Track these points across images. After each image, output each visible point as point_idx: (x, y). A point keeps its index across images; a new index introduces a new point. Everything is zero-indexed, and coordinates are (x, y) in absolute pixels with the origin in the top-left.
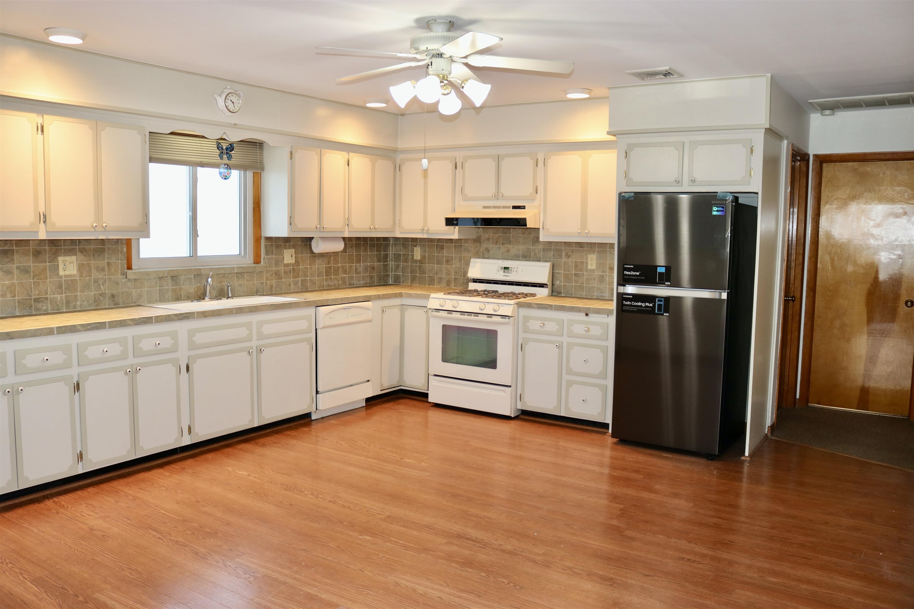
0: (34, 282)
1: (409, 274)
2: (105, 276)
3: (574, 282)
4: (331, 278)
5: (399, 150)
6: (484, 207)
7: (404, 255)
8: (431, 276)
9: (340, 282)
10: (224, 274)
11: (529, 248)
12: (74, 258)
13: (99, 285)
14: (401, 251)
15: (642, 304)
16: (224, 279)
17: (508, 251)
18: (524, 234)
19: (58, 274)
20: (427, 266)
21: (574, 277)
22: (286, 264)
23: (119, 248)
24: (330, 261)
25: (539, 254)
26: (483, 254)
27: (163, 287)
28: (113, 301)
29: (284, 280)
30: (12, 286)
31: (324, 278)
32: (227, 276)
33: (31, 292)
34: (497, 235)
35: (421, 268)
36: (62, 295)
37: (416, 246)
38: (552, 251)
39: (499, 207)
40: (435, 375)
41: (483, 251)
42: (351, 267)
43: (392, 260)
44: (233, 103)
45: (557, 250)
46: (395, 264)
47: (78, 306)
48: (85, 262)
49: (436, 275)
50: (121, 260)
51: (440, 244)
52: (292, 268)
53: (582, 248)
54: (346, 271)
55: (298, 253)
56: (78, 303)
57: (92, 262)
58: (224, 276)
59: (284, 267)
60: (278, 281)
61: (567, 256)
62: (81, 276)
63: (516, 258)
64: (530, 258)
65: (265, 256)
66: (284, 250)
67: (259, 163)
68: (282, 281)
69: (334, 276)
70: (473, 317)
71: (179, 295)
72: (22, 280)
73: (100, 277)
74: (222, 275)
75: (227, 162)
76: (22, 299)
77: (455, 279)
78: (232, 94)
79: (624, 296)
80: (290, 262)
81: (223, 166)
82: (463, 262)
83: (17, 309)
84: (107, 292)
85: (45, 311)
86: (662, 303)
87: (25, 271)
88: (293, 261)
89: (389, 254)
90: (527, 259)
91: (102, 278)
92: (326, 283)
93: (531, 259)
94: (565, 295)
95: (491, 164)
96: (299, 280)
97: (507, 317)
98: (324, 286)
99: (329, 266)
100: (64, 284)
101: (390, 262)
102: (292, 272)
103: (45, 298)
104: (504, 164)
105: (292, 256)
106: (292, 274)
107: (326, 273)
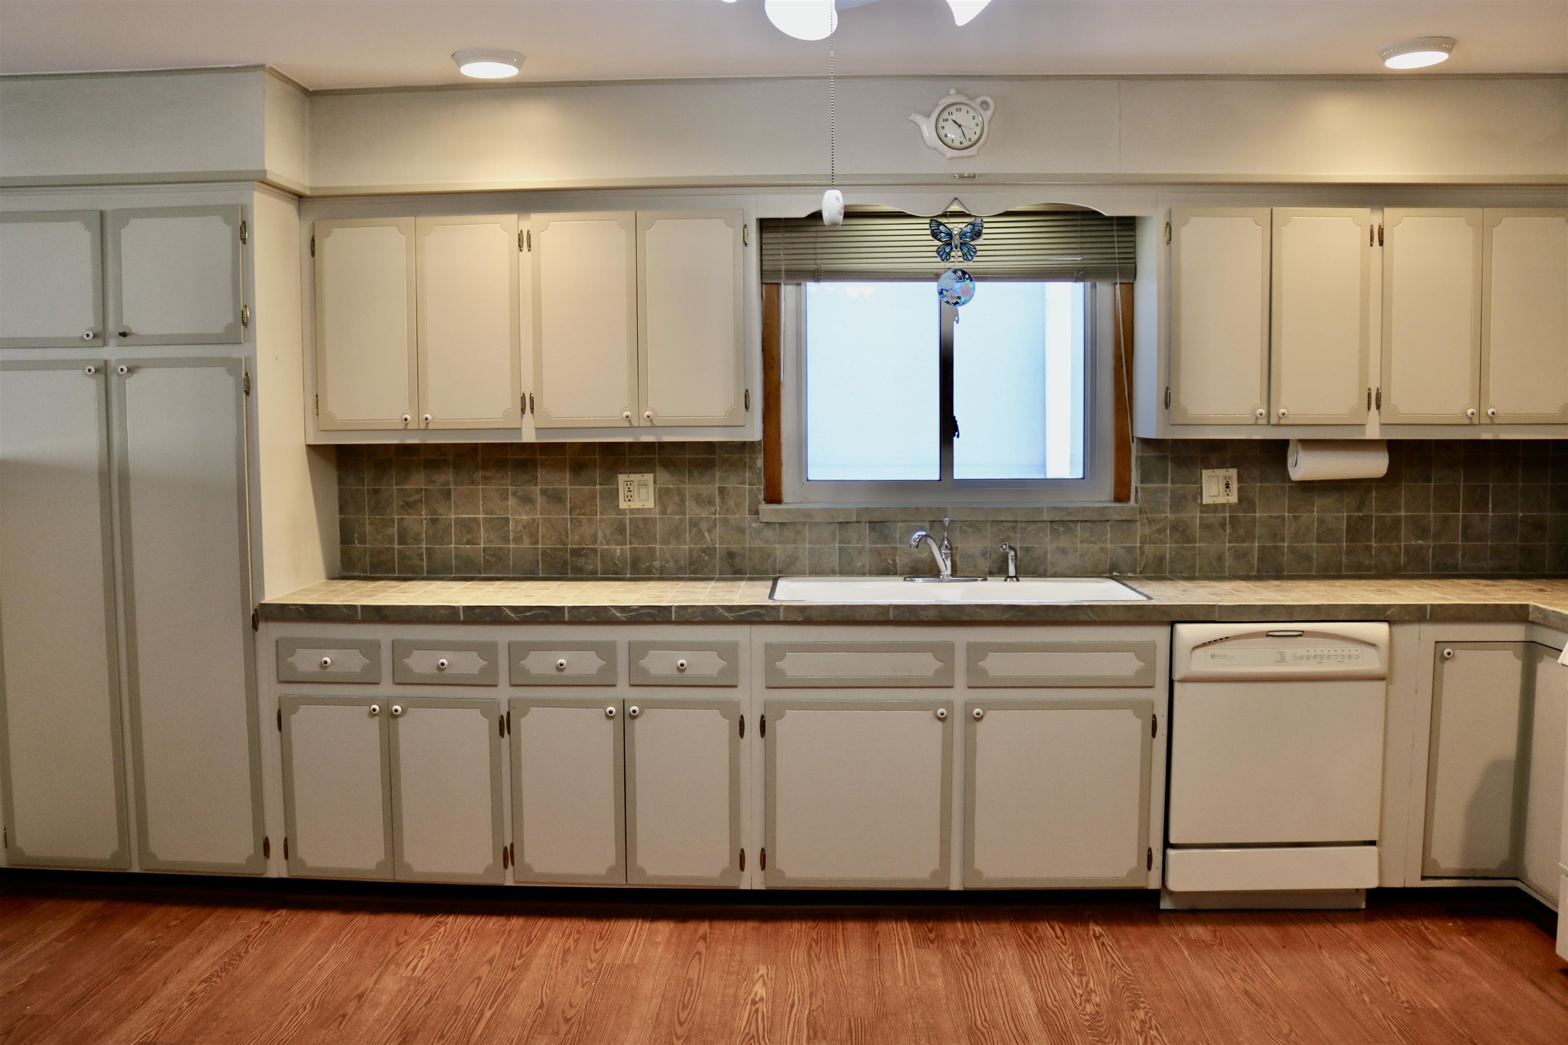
0: (572, 519)
2: (715, 513)
4: (1368, 548)
9: (1402, 559)
10: (1016, 522)
12: (649, 477)
13: (700, 531)
16: (1015, 532)
19: (618, 506)
22: (1206, 505)
23: (747, 460)
24: (1367, 503)
27: (849, 542)
28: (732, 566)
29: (1202, 545)
30: (533, 523)
31: (1340, 546)
33: (567, 537)
36: (624, 547)
42: (1445, 518)
44: (960, 126)
47: (656, 570)
48: (671, 486)
50: (751, 484)
52: (1228, 515)
54: (1426, 531)
55: (1250, 478)
56: (657, 564)
57: (687, 486)
58: (1014, 528)
59: (1201, 512)
60: (1183, 547)
62: (663, 512)
65: (1139, 485)
66: (1203, 471)
68: (1194, 548)
69: (1380, 542)
71: (891, 562)
72: (550, 514)
73: (703, 515)
74: (1009, 525)
75: (965, 265)
76: (551, 549)
78: (958, 107)
80: (1222, 500)
81: (950, 273)
83: (540, 566)
84: (717, 546)
85: (591, 574)
87: (556, 498)
88: (1233, 499)
91: (707, 517)
92: (1349, 557)
96: (1252, 546)
99: (1361, 515)
100: (628, 526)
102: (1228, 526)
103: (591, 549)
105: (1228, 487)
106: (1228, 531)
107: (1347, 533)
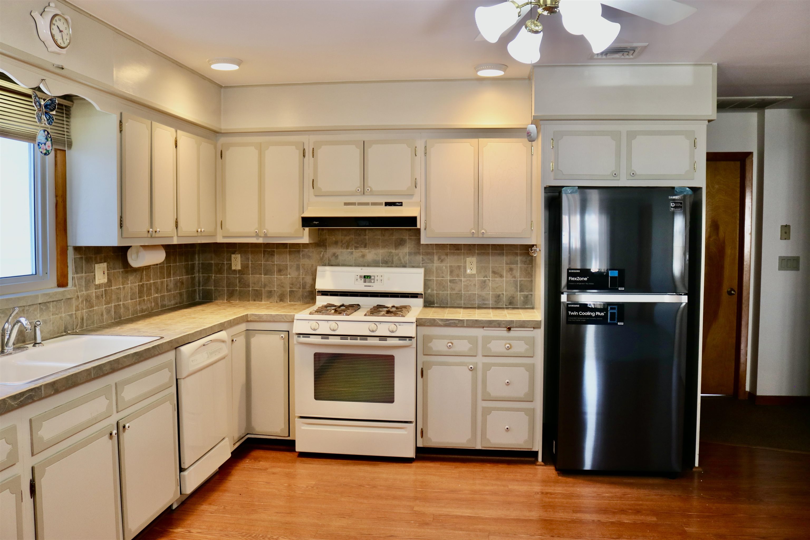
1: (226, 289)
3: (449, 289)
4: (144, 300)
5: (223, 132)
6: (346, 204)
7: (217, 265)
8: (257, 290)
9: (153, 304)
10: (24, 306)
11: (391, 252)
14: (212, 260)
15: (592, 314)
16: (24, 313)
17: (363, 256)
18: (384, 236)
20: (251, 278)
21: (449, 284)
22: (97, 285)
24: (143, 277)
25: (404, 258)
26: (329, 260)
29: (96, 308)
31: (137, 301)
32: (27, 310)
34: (347, 238)
35: (242, 280)
37: (234, 253)
38: (420, 255)
39: (367, 204)
40: (302, 417)
41: (329, 257)
42: (162, 283)
43: (199, 272)
44: (61, 31)
45: (428, 254)
46: (204, 276)
49: (264, 288)
51: (269, 250)
52: (103, 290)
53: (459, 250)
54: (158, 289)
55: (110, 268)
58: (23, 310)
59: (95, 289)
60: (90, 311)
61: (440, 260)
63: (375, 264)
64: (392, 263)
65: (74, 275)
66: (96, 265)
67: (66, 136)
68: (94, 311)
69: (147, 297)
70: (359, 342)
77: (291, 292)
78: (60, 18)
79: (569, 306)
80: (102, 281)
82: (301, 271)
86: (615, 311)
88: (106, 280)
89: (196, 263)
90: (389, 265)
92: (139, 307)
93: (393, 265)
94: (438, 305)
95: (356, 152)
96: (112, 306)
97: (408, 339)
98: (137, 312)
99: (141, 283)
101: (196, 274)
102: (104, 296)
104: (372, 152)
105: (104, 274)
106: (104, 299)
107: (139, 293)
